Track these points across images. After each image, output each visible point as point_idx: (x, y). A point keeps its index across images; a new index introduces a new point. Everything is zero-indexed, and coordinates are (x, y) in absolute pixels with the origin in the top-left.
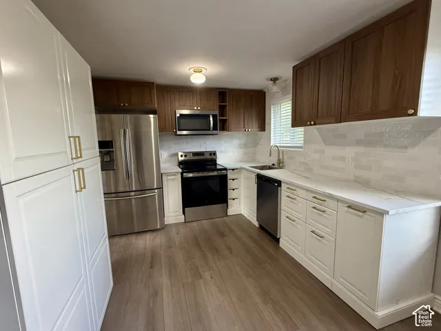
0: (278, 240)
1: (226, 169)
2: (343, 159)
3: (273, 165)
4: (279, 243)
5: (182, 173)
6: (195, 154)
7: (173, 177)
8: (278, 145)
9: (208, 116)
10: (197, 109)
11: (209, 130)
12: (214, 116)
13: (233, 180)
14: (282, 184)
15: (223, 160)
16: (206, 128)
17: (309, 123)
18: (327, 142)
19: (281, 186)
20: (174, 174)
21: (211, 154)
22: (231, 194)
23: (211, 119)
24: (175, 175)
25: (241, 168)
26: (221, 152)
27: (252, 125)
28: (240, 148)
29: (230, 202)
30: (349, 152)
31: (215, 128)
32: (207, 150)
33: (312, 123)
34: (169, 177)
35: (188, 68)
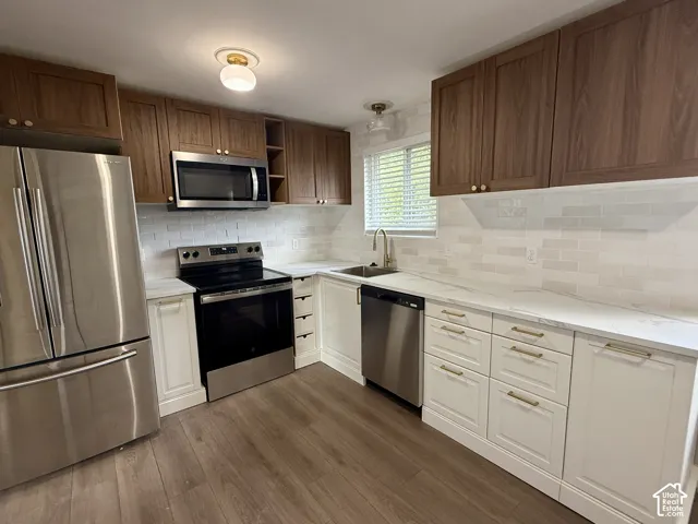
0: (418, 411)
1: (288, 279)
2: (521, 251)
3: (374, 264)
4: (420, 416)
5: (197, 297)
6: (216, 250)
7: (176, 306)
8: (385, 229)
9: (247, 170)
10: (223, 154)
11: (251, 199)
12: (260, 171)
13: (303, 298)
14: (427, 304)
15: (275, 261)
16: (244, 195)
17: (474, 188)
18: (485, 223)
19: (423, 308)
20: (178, 299)
21: (250, 250)
22: (300, 327)
23: (255, 176)
24: (180, 301)
25: (317, 275)
26: (271, 244)
27: (330, 191)
28: (305, 236)
29: (298, 342)
30: (534, 240)
31: (262, 197)
32: (241, 241)
33: (483, 187)
34: (162, 308)
35: (214, 50)
